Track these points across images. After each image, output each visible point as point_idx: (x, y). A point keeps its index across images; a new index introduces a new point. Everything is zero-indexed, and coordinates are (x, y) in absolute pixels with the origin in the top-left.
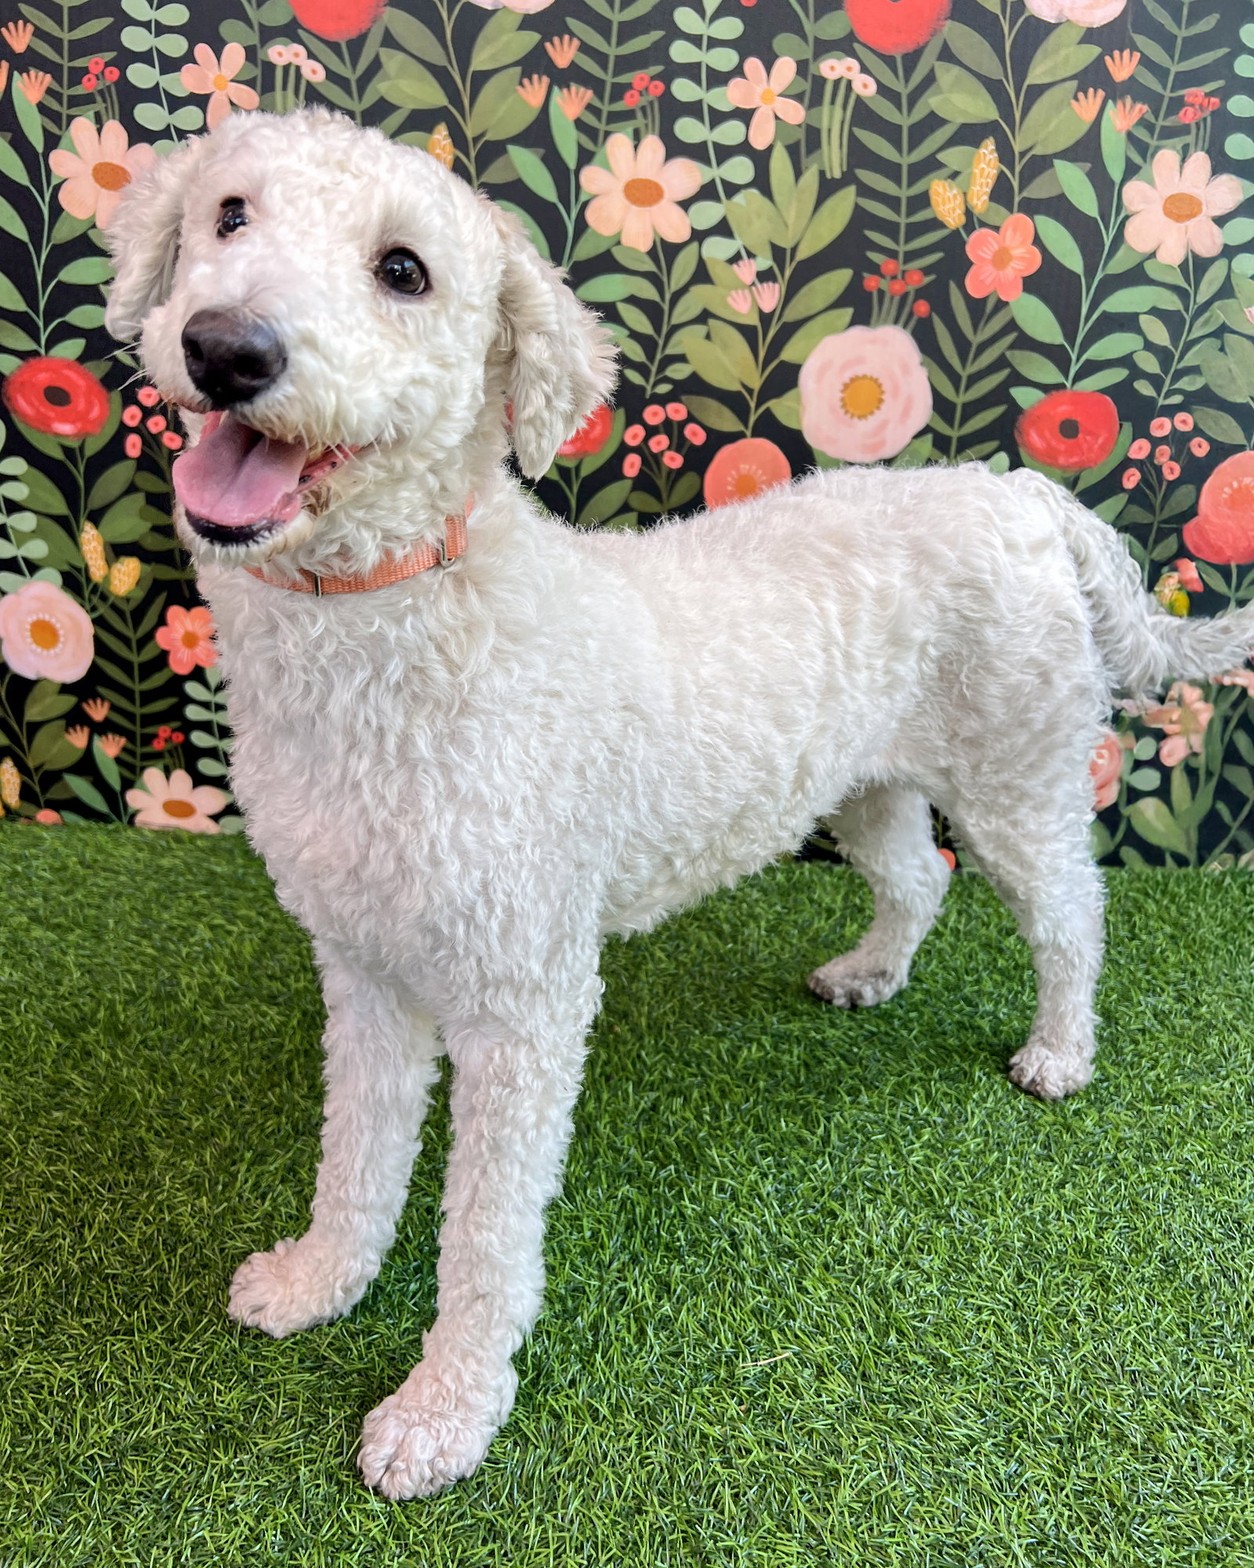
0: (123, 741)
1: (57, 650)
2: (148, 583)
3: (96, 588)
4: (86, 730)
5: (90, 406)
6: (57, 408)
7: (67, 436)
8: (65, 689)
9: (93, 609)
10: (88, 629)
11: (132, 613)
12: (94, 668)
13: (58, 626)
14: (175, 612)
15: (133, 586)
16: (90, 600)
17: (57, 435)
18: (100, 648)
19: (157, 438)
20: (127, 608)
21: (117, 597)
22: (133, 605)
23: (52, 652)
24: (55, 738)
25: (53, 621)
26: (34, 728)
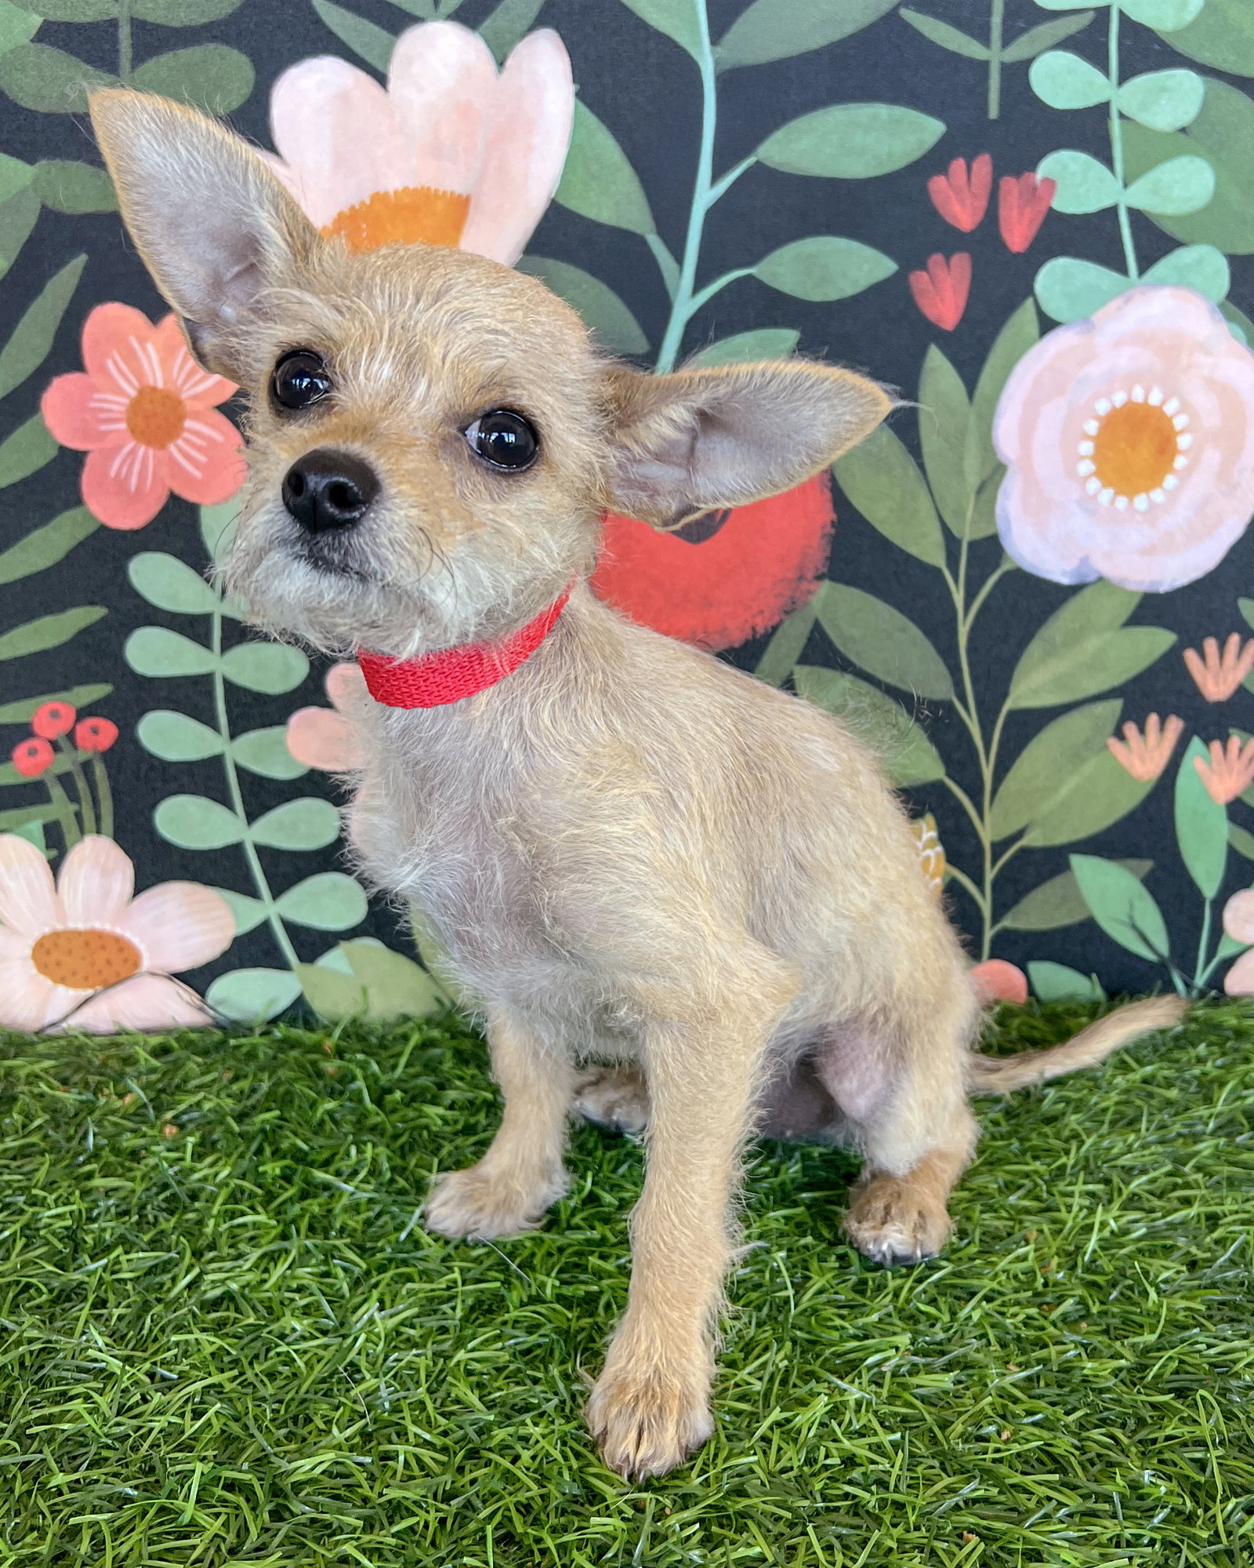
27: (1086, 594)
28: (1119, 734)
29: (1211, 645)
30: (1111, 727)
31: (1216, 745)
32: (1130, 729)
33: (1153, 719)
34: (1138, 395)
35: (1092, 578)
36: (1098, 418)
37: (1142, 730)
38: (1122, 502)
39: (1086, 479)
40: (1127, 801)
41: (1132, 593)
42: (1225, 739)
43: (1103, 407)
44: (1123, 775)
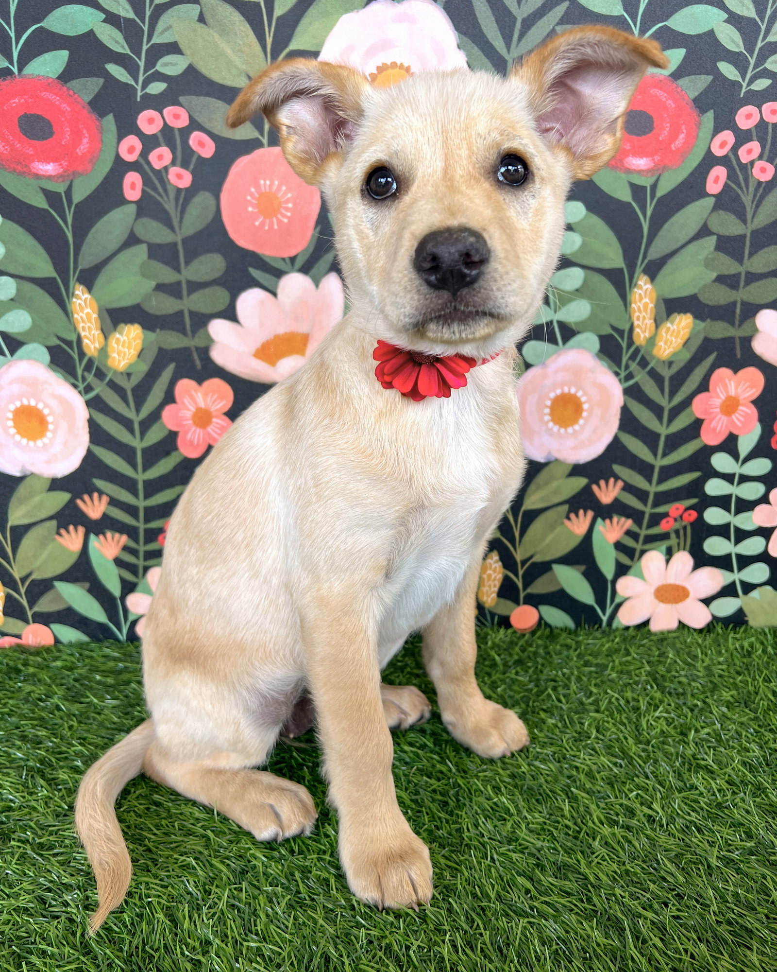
0: (124, 539)
1: (46, 440)
2: (152, 354)
3: (91, 362)
4: (81, 530)
5: (77, 136)
6: (37, 143)
7: (50, 178)
8: (56, 484)
9: (88, 389)
10: (82, 413)
11: (134, 390)
12: (90, 458)
13: (46, 411)
14: (185, 385)
15: (135, 358)
16: (84, 379)
17: (37, 176)
18: (97, 434)
19: (161, 175)
20: (128, 386)
21: (115, 372)
22: (135, 381)
23: (39, 443)
24: (43, 543)
25: (40, 406)
26: (19, 533)
27: (551, 466)
28: (568, 518)
29: (602, 483)
30: (565, 515)
31: (608, 521)
32: (572, 516)
33: (581, 512)
34: (566, 390)
35: (553, 459)
36: (550, 399)
37: (577, 516)
38: (562, 431)
39: (547, 423)
40: (573, 544)
41: (569, 465)
42: (611, 518)
43: (552, 395)
44: (571, 534)
